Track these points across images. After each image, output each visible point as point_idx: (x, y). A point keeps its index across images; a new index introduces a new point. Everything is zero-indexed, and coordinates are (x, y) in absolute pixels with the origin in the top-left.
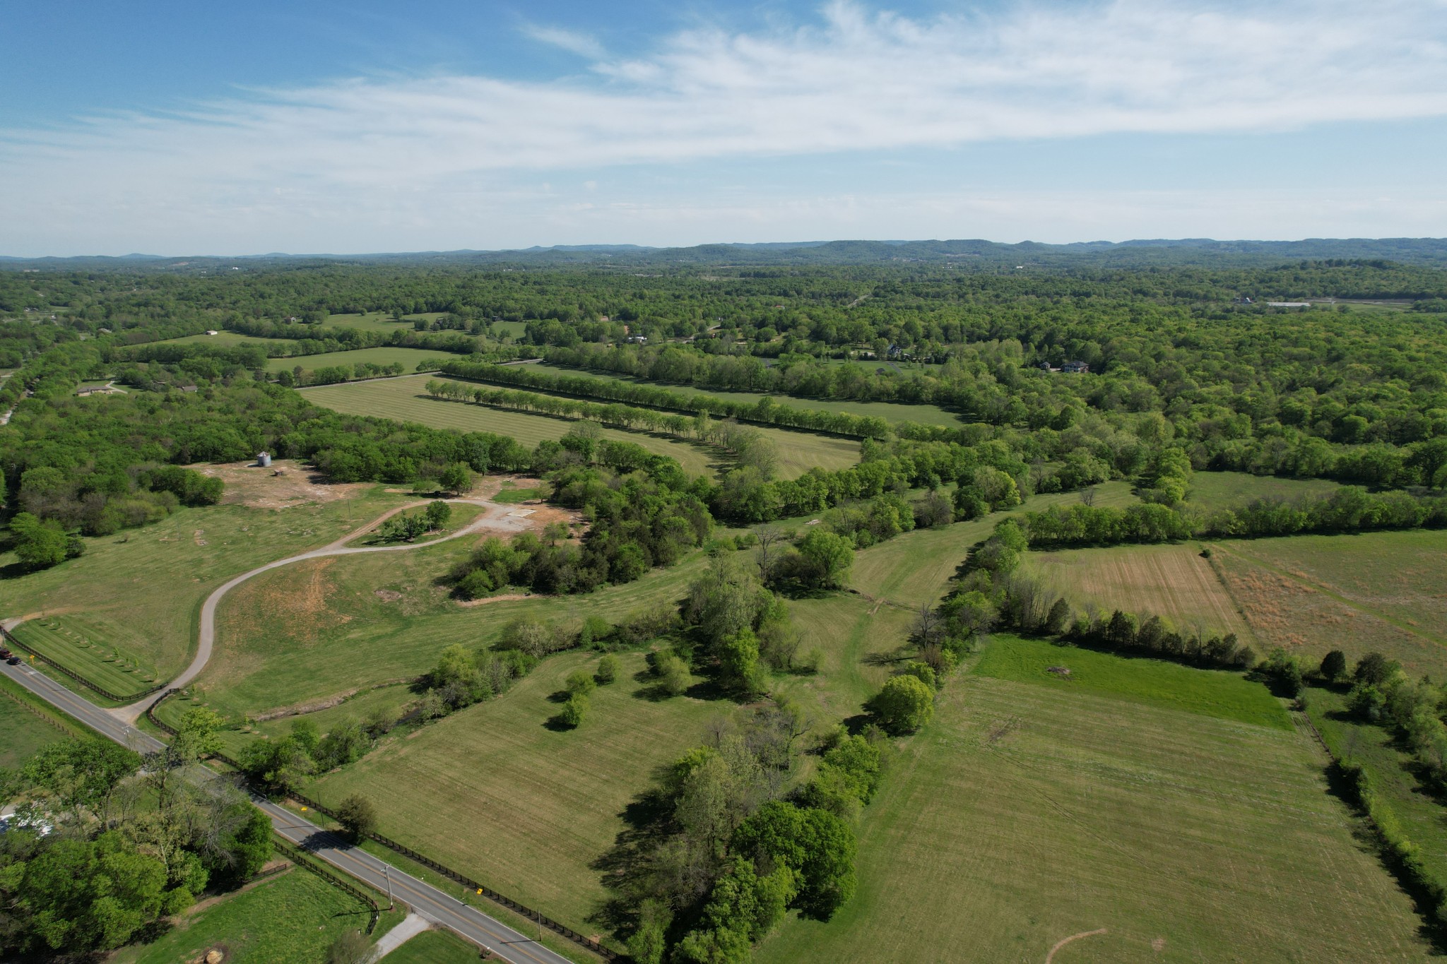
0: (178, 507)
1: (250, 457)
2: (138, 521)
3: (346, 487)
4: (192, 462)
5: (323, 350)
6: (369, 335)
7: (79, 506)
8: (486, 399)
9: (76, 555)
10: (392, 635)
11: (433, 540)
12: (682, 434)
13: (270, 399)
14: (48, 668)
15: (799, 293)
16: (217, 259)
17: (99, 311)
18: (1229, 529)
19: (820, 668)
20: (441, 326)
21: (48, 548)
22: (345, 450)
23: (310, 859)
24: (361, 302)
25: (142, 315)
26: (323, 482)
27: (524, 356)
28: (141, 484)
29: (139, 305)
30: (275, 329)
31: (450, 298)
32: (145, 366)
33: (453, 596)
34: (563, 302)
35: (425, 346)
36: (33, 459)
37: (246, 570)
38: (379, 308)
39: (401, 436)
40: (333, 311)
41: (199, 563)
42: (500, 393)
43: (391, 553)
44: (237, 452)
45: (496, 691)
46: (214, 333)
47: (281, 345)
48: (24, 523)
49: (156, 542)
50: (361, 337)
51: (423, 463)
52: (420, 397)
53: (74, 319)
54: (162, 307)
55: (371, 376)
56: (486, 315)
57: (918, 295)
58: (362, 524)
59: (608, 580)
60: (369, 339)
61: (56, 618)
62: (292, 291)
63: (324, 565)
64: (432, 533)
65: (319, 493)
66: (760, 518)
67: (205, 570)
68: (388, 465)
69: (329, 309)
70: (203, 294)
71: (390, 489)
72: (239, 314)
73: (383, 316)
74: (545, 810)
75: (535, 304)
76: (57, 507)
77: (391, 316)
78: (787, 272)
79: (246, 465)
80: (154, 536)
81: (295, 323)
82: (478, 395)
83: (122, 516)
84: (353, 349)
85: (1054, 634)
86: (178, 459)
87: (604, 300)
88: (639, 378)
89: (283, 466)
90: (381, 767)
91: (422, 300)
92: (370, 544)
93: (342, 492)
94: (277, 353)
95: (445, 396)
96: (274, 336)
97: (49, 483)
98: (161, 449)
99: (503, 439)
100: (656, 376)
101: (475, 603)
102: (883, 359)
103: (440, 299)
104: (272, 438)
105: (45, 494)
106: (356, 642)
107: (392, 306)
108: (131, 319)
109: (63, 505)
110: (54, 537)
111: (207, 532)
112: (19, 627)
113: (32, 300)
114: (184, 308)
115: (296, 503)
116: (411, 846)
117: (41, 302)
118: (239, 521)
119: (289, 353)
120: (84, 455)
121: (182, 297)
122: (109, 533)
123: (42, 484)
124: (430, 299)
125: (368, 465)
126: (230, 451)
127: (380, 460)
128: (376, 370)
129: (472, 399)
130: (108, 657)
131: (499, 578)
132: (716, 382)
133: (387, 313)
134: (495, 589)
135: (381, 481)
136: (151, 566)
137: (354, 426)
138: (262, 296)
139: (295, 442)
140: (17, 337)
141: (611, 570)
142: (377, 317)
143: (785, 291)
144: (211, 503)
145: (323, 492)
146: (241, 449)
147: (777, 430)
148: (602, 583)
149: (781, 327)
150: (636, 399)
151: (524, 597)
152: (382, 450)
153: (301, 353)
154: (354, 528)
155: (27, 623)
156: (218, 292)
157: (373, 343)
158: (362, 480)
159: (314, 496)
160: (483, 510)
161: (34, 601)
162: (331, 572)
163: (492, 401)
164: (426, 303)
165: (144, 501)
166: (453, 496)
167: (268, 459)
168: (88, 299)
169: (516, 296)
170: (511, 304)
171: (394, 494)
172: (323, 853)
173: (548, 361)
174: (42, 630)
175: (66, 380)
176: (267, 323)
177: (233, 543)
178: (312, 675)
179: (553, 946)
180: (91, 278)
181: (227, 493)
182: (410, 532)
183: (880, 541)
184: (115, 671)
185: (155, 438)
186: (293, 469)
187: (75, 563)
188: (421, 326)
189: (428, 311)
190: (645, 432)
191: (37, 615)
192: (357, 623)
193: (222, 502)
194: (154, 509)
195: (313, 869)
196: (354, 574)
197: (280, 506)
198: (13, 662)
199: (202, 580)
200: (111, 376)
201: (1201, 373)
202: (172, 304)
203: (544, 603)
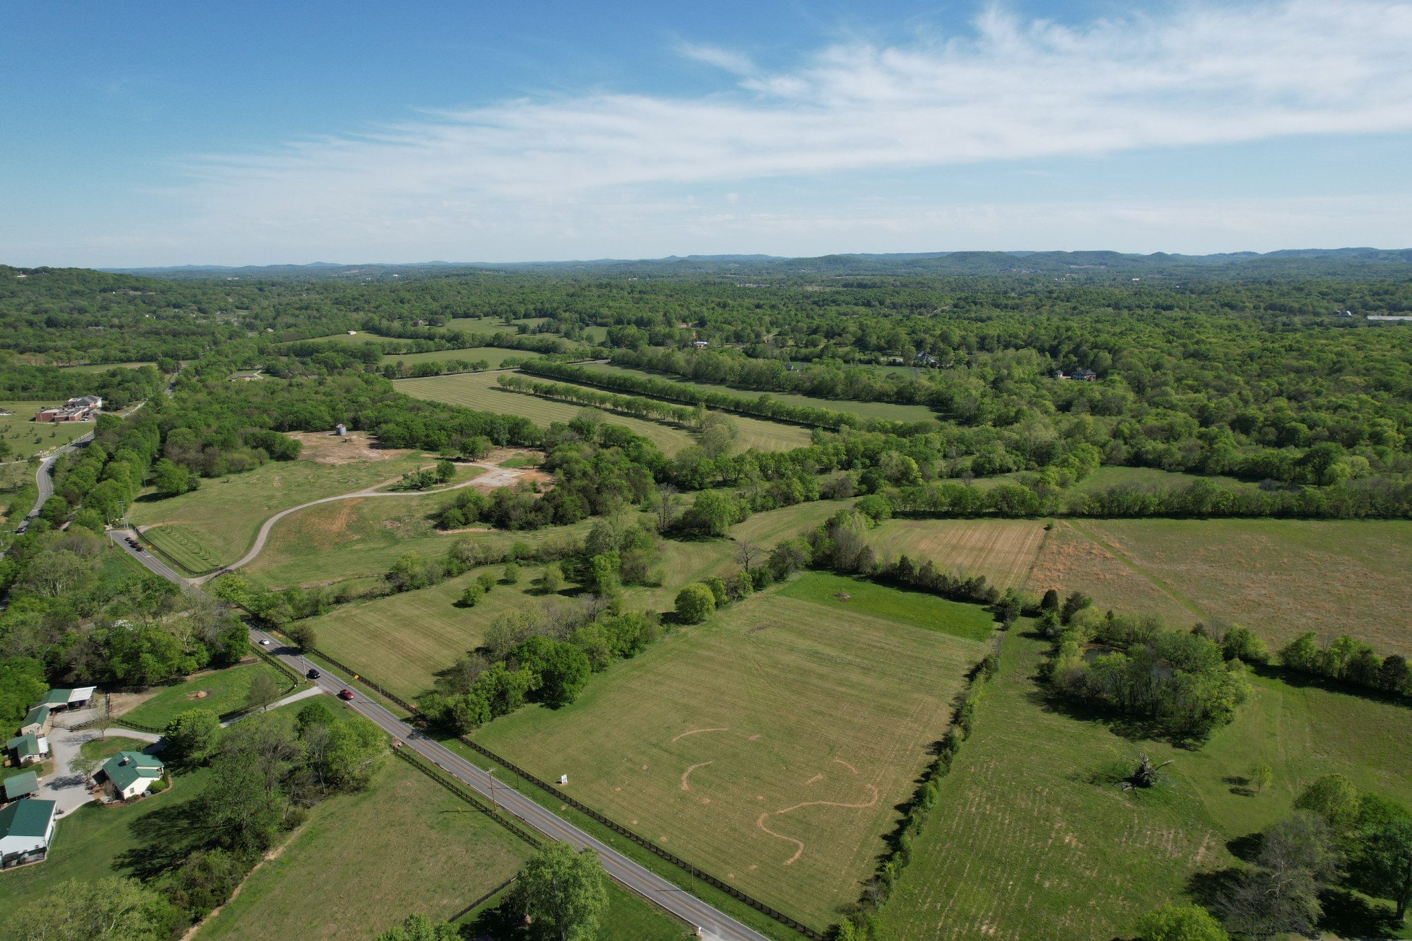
0: (269, 461)
1: (333, 428)
2: (237, 468)
3: (393, 452)
4: (290, 431)
5: (433, 348)
6: (473, 337)
7: (202, 456)
8: (541, 390)
9: (194, 489)
10: (383, 549)
11: (440, 489)
12: (686, 423)
13: (365, 386)
14: (159, 555)
15: (881, 303)
16: (383, 267)
17: (270, 313)
18: (1085, 510)
19: (664, 583)
20: (541, 330)
21: (176, 482)
22: (397, 424)
23: (273, 659)
24: (480, 308)
25: (301, 317)
26: (377, 448)
27: (596, 357)
28: (246, 443)
29: (301, 309)
30: (401, 330)
31: (555, 305)
32: (285, 359)
33: (435, 527)
34: (651, 310)
35: (519, 347)
36: (178, 422)
37: (301, 504)
38: (495, 313)
39: (444, 415)
40: (455, 316)
41: (272, 497)
42: (553, 386)
43: (404, 497)
44: (323, 424)
45: (432, 583)
46: (353, 333)
47: (398, 344)
48: (164, 466)
49: (248, 483)
50: (466, 338)
51: (454, 436)
52: (493, 388)
53: (248, 320)
54: (318, 310)
55: (461, 370)
56: (582, 320)
57: (997, 306)
58: (393, 477)
59: (552, 523)
60: (473, 340)
61: (172, 527)
62: (428, 297)
63: (355, 502)
64: (439, 485)
65: (371, 455)
66: (697, 486)
67: (275, 502)
68: (427, 436)
69: (452, 314)
70: (354, 299)
71: (426, 455)
72: (376, 317)
73: (496, 321)
74: (424, 646)
75: (625, 311)
76: (188, 456)
77: (503, 320)
78: (889, 283)
79: (327, 434)
80: (248, 479)
81: (423, 326)
82: (536, 388)
83: (228, 464)
84: (459, 348)
85: (861, 573)
86: (280, 427)
87: (688, 308)
88: (684, 378)
89: (355, 436)
90: (337, 619)
91: (531, 307)
92: (393, 490)
93: (388, 455)
94: (395, 351)
95: (512, 388)
96: (400, 336)
97: (185, 438)
98: (267, 419)
99: (523, 420)
100: (698, 376)
101: (450, 532)
102: (909, 365)
103: (547, 306)
104: (351, 415)
105: (181, 447)
106: (356, 551)
107: (506, 312)
108: (291, 320)
109: (192, 455)
110: (180, 475)
111: (283, 478)
112: (148, 531)
113: (222, 304)
114: (335, 311)
115: (352, 461)
116: (333, 657)
117: (229, 307)
118: (307, 471)
119: (404, 351)
120: (211, 420)
121: (337, 302)
122: (219, 476)
123: (180, 439)
124: (539, 306)
125: (411, 436)
126: (317, 423)
127: (421, 431)
128: (465, 366)
129: (532, 392)
130: (196, 551)
131: (471, 518)
132: (745, 382)
133: (501, 318)
134: (466, 523)
135: (422, 449)
136: (240, 498)
137: (416, 407)
138: (402, 302)
139: (367, 418)
140: (201, 335)
141: (555, 514)
142: (492, 321)
143: (869, 302)
144: (292, 459)
145: (375, 454)
146: (326, 422)
147: (770, 423)
148: (546, 524)
149: (829, 335)
150: (666, 394)
151: (486, 530)
152: (425, 425)
153: (414, 350)
154: (386, 479)
155: (154, 529)
156: (366, 297)
157: (476, 344)
158: (406, 447)
159: (367, 457)
160: (486, 471)
161: (161, 516)
162: (356, 508)
163: (546, 393)
164: (535, 310)
165: (243, 454)
166: (470, 461)
167: (343, 430)
168: (265, 303)
169: (611, 304)
170: (604, 311)
171: (427, 458)
172: (280, 657)
173: (614, 362)
174: (162, 533)
175: (224, 369)
176: (396, 325)
177: (298, 486)
178: (319, 568)
179: (387, 706)
180: (273, 285)
181: (304, 452)
182: (423, 483)
183: (782, 506)
184: (198, 559)
185: (265, 411)
186: (360, 439)
187: (192, 494)
188: (523, 330)
189: (536, 317)
190: (657, 421)
191: (160, 524)
192: (363, 540)
193: (300, 458)
194: (250, 461)
195: (272, 663)
196: (373, 509)
197: (338, 462)
198: (139, 549)
199: (269, 508)
200: (258, 366)
201: (1190, 382)
202: (327, 307)
203: (499, 535)
